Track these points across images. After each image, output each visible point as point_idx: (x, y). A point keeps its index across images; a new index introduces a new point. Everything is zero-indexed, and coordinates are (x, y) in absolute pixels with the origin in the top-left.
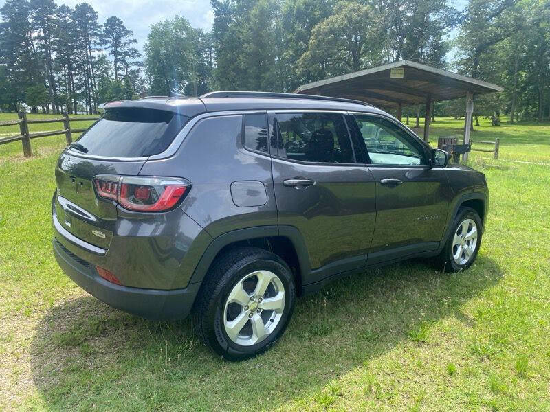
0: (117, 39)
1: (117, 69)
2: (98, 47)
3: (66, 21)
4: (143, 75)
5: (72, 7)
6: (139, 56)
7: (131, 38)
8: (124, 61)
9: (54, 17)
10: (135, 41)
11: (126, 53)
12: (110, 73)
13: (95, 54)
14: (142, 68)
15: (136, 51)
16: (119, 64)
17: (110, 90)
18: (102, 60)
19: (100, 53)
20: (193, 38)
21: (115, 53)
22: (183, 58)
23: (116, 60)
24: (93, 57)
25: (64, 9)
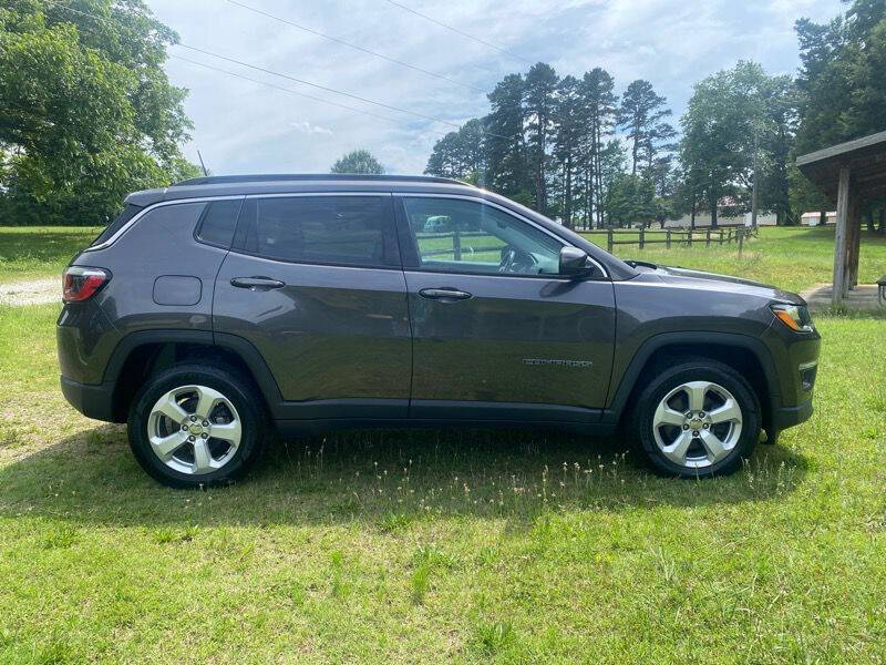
0: (641, 114)
1: (637, 159)
2: (610, 128)
3: (570, 99)
4: (675, 165)
5: (580, 77)
6: (672, 135)
7: (663, 108)
8: (649, 145)
9: (554, 95)
10: (668, 112)
11: (653, 134)
12: (623, 166)
13: (605, 140)
14: (676, 154)
15: (668, 128)
16: (641, 151)
17: (620, 193)
18: (614, 147)
19: (611, 139)
20: (769, 93)
21: (637, 135)
22: (746, 129)
23: (637, 145)
24: (601, 145)
25: (569, 81)
